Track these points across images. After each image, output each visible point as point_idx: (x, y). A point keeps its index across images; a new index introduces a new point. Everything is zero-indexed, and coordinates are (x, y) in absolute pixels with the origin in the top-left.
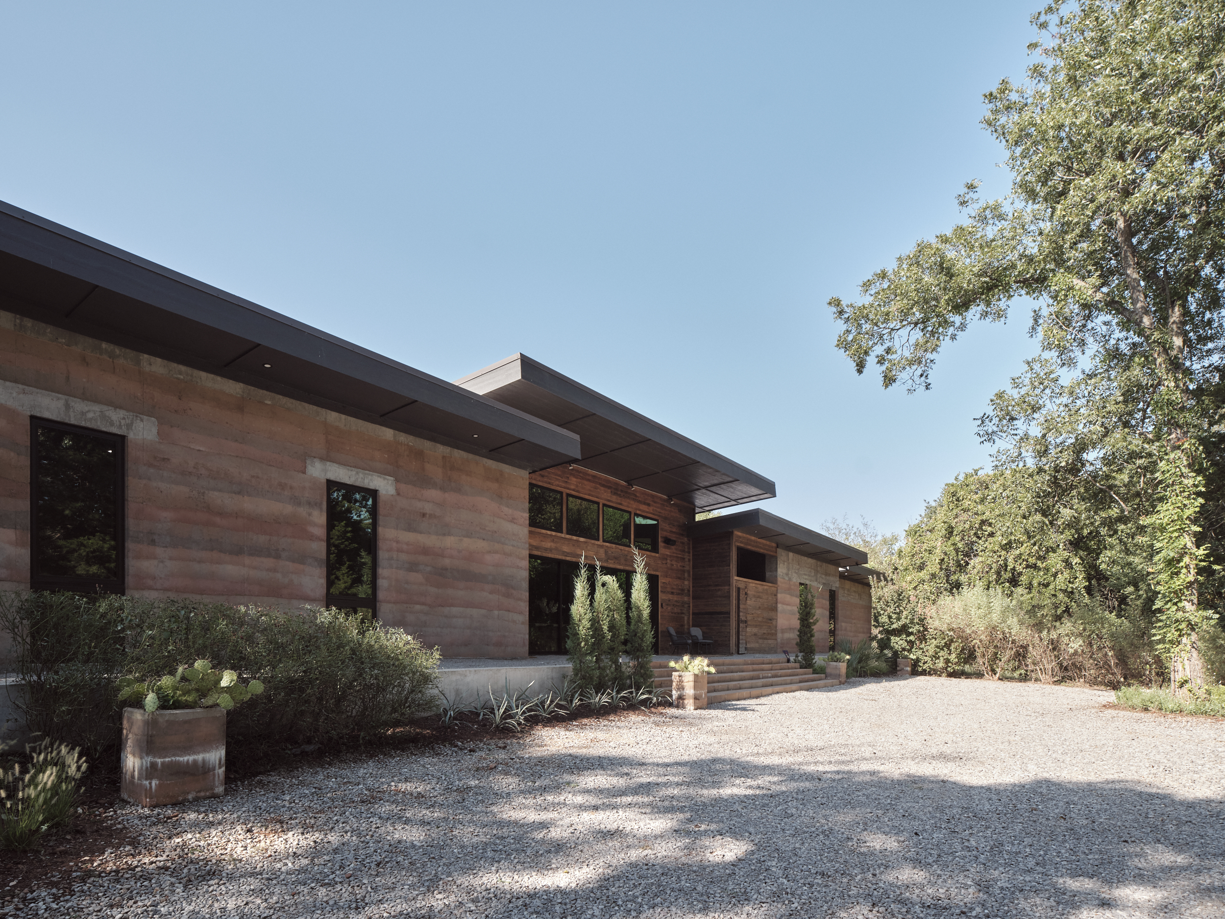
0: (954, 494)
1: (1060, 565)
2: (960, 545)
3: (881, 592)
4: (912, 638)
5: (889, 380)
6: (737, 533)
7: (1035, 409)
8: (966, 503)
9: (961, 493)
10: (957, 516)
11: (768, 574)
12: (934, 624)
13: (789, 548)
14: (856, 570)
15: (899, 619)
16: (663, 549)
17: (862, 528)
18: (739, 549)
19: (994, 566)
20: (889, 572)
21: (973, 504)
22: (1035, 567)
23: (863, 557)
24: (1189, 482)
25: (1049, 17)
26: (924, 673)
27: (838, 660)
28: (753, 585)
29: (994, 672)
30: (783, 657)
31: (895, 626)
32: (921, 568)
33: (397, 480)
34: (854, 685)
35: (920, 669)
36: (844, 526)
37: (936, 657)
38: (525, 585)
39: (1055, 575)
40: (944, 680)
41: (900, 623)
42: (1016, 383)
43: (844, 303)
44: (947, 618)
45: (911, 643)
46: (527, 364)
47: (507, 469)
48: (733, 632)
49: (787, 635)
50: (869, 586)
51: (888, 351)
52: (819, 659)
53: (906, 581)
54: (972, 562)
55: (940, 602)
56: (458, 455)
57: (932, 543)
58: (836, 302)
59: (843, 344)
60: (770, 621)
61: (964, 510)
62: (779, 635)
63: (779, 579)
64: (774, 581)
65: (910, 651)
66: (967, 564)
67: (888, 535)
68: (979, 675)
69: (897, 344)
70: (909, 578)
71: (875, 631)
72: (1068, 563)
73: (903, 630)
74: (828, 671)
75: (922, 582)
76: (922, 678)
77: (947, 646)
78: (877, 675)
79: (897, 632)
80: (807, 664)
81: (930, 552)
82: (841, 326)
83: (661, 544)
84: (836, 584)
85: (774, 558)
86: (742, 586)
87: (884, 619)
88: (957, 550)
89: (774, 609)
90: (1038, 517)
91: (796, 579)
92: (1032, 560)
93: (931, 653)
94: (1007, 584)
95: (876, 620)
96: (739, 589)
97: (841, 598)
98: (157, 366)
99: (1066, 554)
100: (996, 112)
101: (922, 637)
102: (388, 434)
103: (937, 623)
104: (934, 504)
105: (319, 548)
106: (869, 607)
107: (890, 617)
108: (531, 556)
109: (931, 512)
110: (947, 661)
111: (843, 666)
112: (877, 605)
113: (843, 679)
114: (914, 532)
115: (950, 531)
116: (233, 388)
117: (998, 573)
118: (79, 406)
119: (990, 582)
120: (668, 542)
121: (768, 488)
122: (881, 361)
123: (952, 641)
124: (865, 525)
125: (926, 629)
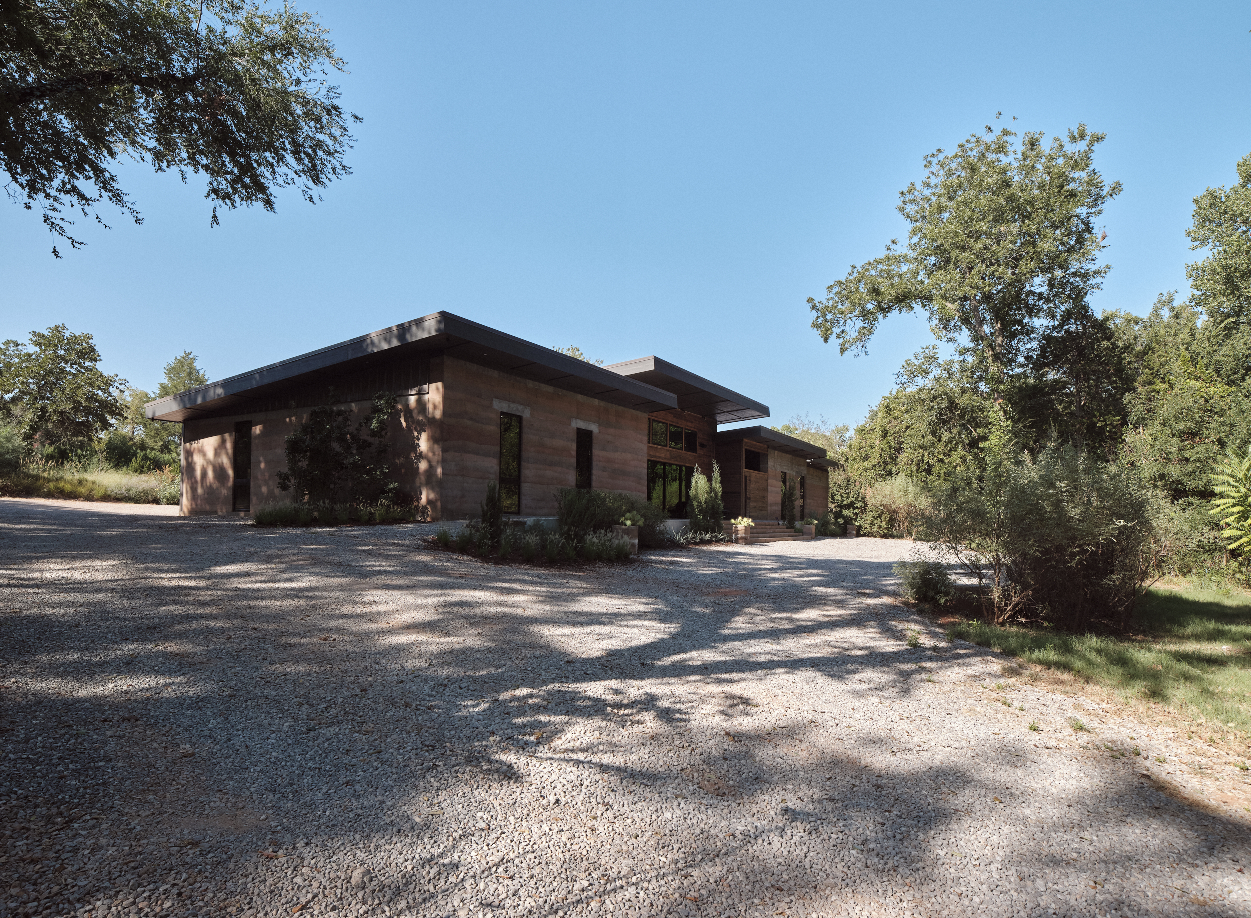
0: (888, 406)
1: (958, 461)
2: (892, 444)
3: (835, 478)
4: (856, 511)
5: (843, 351)
6: (745, 440)
7: (927, 373)
8: (896, 413)
9: (892, 406)
10: (889, 423)
11: (761, 466)
12: (871, 502)
13: (775, 448)
14: (818, 461)
15: (848, 498)
16: (700, 451)
17: (820, 424)
18: (746, 450)
19: (915, 461)
20: (842, 462)
21: (901, 414)
22: (941, 461)
23: (823, 452)
24: (1004, 424)
25: (932, 159)
26: (864, 535)
27: (811, 524)
28: (754, 474)
29: (911, 534)
30: (776, 522)
31: (845, 503)
32: (866, 459)
33: (600, 425)
34: (820, 540)
35: (862, 533)
36: (806, 422)
37: (872, 524)
38: (645, 477)
39: (956, 467)
40: (878, 540)
41: (849, 501)
42: (916, 356)
43: (816, 302)
44: (879, 498)
45: (856, 515)
46: (657, 361)
47: (639, 414)
48: (742, 505)
49: (773, 508)
50: (827, 472)
51: (843, 332)
52: (798, 524)
53: (853, 471)
54: (900, 457)
55: (877, 485)
56: (621, 408)
57: (872, 441)
58: (810, 300)
59: (816, 326)
60: (764, 498)
61: (895, 419)
62: (769, 508)
63: (769, 470)
64: (766, 471)
65: (855, 520)
66: (897, 457)
67: (840, 426)
68: (901, 537)
69: (847, 329)
70: (856, 467)
71: (832, 506)
72: (964, 461)
73: (851, 506)
74: (804, 531)
75: (866, 470)
76: (863, 539)
77: (880, 517)
78: (834, 536)
79: (847, 507)
80: (791, 527)
81: (872, 447)
82: (814, 314)
83: (698, 448)
84: (804, 471)
85: (766, 456)
86: (747, 475)
87: (838, 498)
88: (890, 447)
89: (766, 490)
90: (930, 438)
91: (779, 469)
92: (941, 457)
93: (869, 522)
94: (924, 474)
95: (833, 499)
96: (746, 477)
97: (808, 482)
98: (531, 384)
99: (963, 453)
100: (905, 203)
101: (864, 510)
102: (597, 402)
103: (873, 501)
104: (875, 409)
105: (574, 461)
106: (827, 488)
107: (842, 497)
108: (648, 461)
109: (873, 416)
110: (880, 527)
111: (813, 528)
112: (833, 489)
113: (813, 536)
114: (861, 431)
115: (885, 434)
116: (550, 389)
117: (918, 465)
118: (512, 406)
119: (912, 472)
120: (702, 446)
121: (764, 411)
122: (838, 337)
123: (882, 513)
124: (823, 422)
125: (866, 505)
